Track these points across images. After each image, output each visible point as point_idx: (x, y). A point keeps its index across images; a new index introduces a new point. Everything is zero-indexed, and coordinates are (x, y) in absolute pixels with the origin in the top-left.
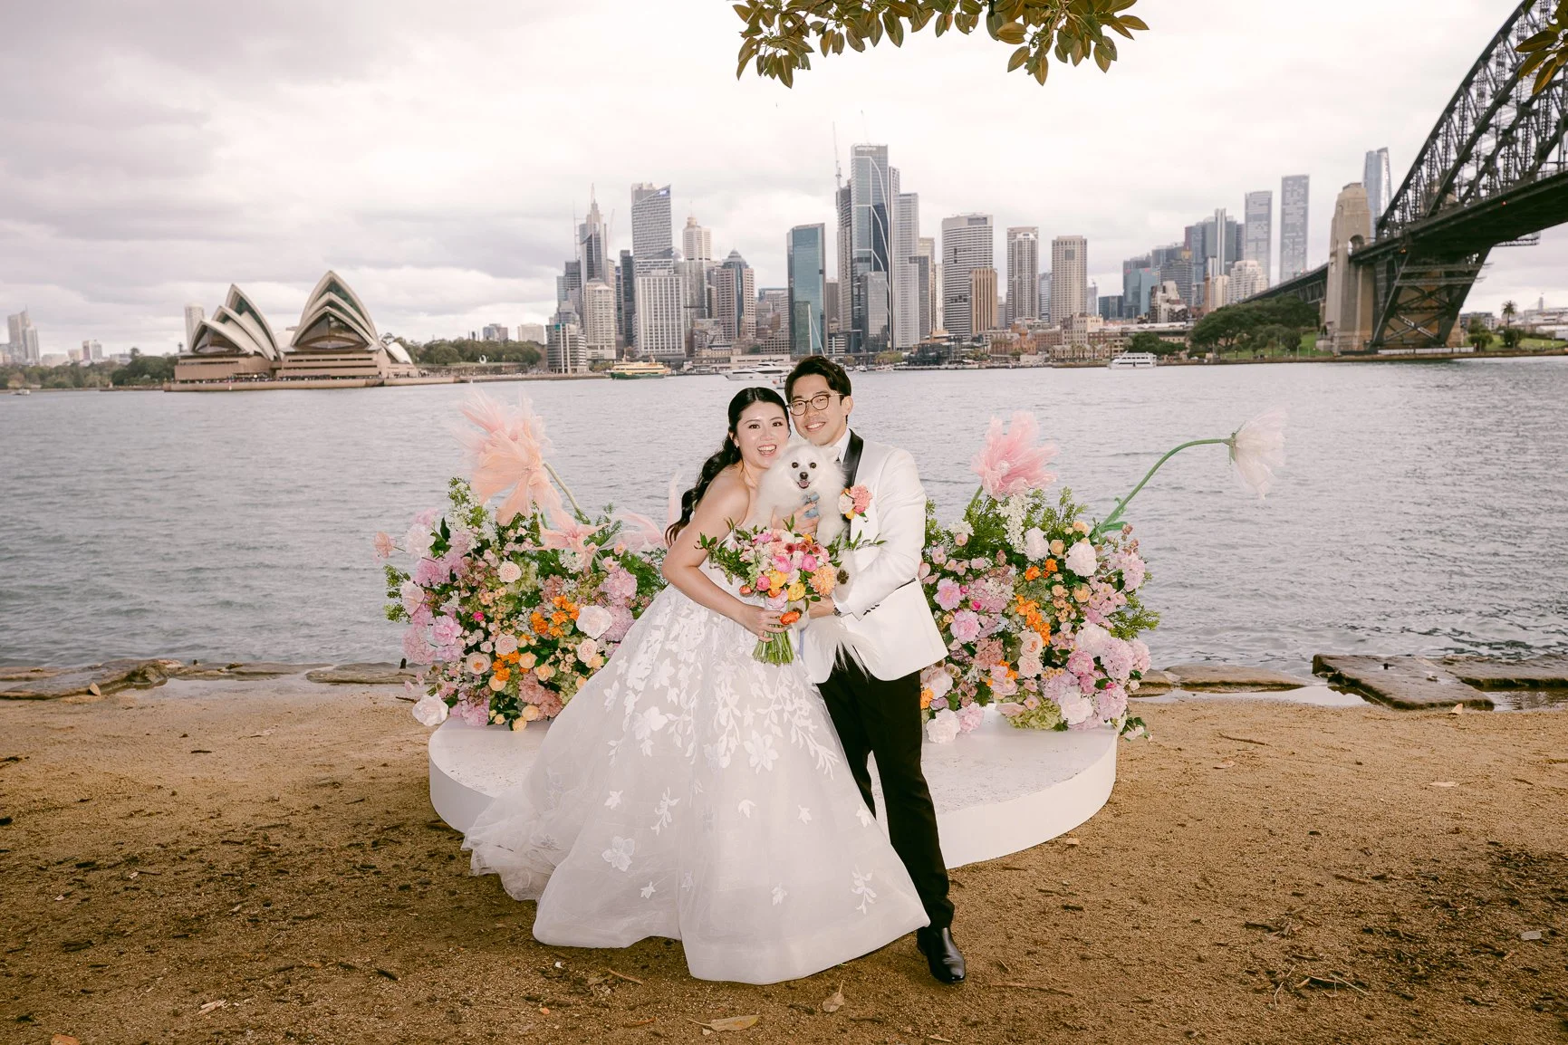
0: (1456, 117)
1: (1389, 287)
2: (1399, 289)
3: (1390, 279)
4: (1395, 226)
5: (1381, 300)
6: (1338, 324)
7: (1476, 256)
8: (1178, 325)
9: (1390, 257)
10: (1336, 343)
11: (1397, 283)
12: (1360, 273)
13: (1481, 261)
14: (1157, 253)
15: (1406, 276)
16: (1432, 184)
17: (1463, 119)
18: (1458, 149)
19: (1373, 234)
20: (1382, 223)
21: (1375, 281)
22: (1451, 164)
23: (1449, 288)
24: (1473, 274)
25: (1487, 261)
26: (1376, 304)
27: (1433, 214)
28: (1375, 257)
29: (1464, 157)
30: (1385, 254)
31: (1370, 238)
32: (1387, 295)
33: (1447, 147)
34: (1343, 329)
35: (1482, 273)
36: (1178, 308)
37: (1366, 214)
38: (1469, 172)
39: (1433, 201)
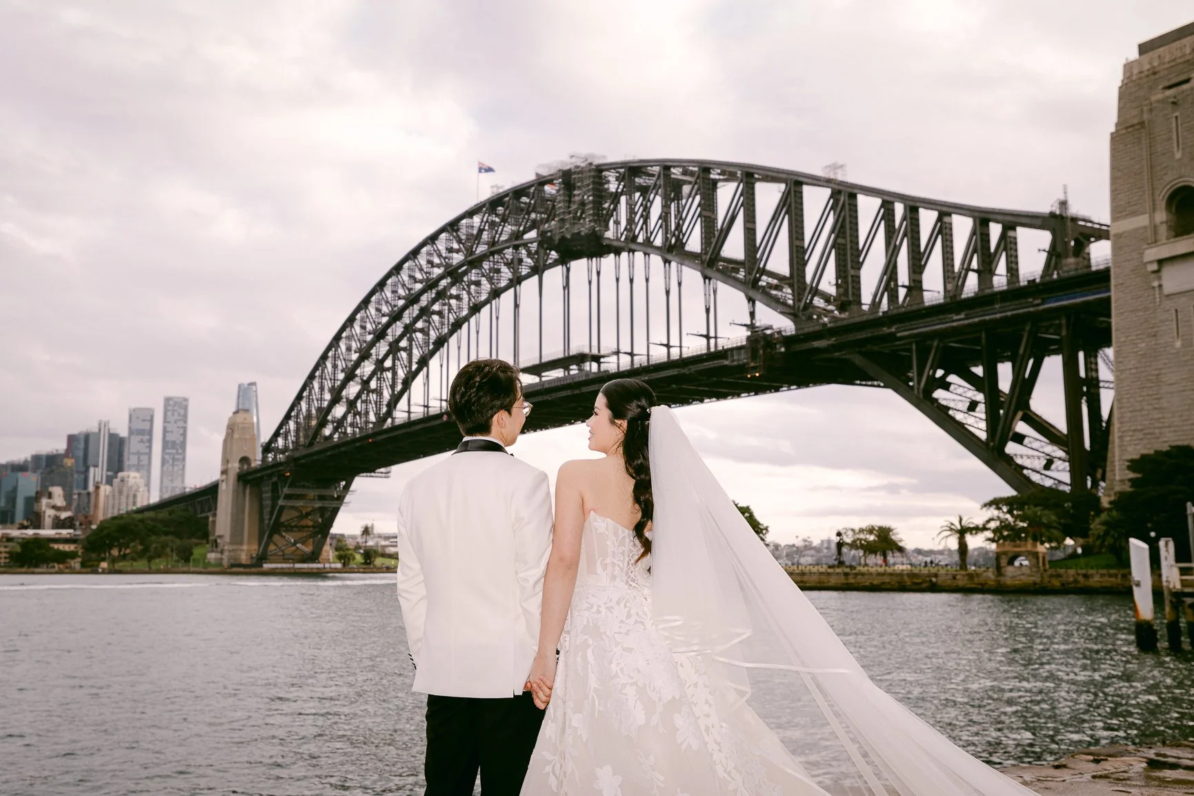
0: (329, 364)
1: (273, 507)
2: (282, 508)
3: (275, 498)
4: (277, 451)
5: (266, 517)
6: (227, 539)
7: (343, 483)
8: (65, 532)
9: (275, 479)
10: (226, 556)
11: (281, 502)
12: (248, 491)
13: (347, 488)
14: (37, 458)
15: (288, 497)
16: (309, 416)
17: (335, 366)
18: (332, 390)
19: (259, 456)
20: (267, 448)
21: (261, 500)
22: (325, 404)
23: (322, 510)
24: (341, 499)
25: (353, 487)
26: (261, 520)
27: (311, 444)
28: (262, 478)
29: (336, 400)
30: (270, 476)
31: (257, 460)
32: (271, 513)
33: (322, 388)
34: (232, 543)
35: (348, 498)
36: (64, 515)
37: (254, 438)
38: (339, 411)
39: (311, 433)
